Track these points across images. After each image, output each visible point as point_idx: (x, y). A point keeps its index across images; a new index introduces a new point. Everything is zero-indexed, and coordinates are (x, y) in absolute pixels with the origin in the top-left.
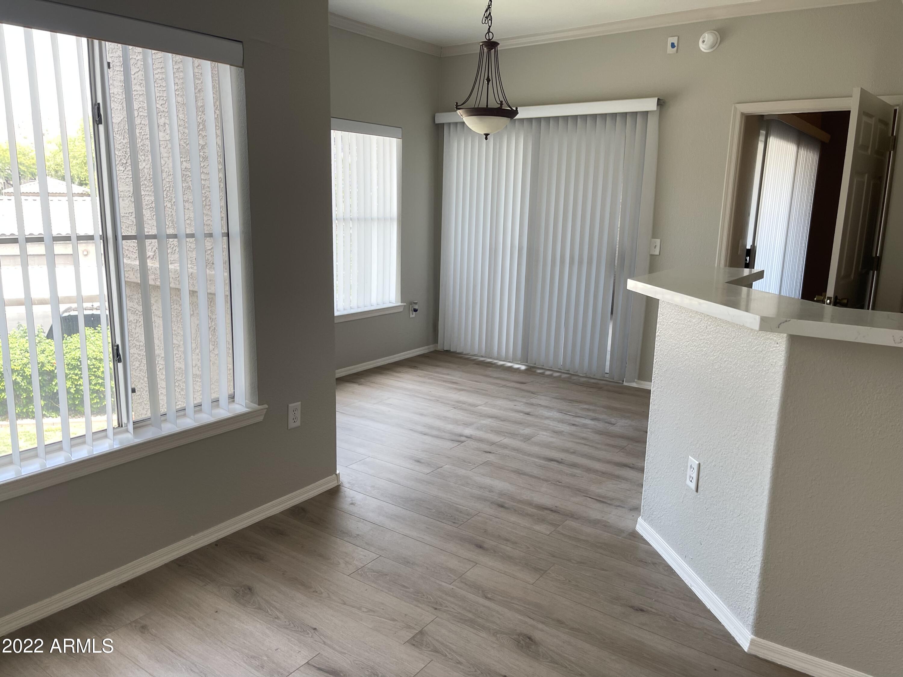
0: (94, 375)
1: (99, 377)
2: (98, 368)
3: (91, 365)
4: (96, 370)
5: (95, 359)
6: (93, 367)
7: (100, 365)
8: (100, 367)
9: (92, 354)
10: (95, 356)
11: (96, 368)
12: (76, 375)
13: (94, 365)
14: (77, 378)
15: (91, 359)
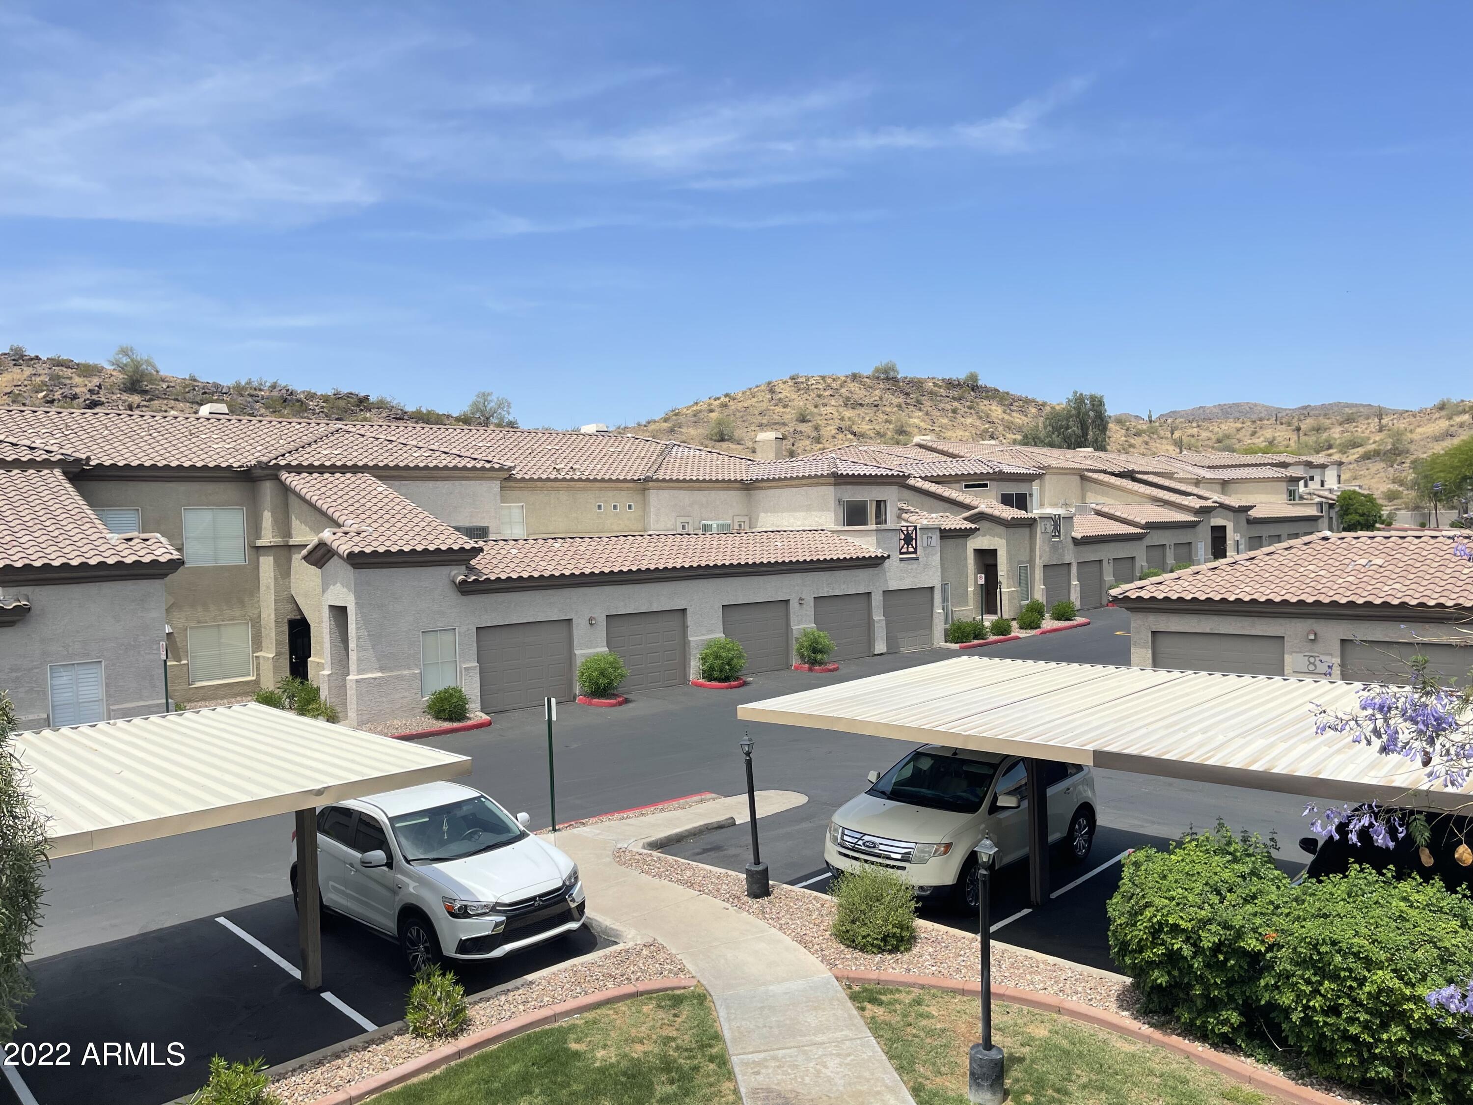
0: (1349, 996)
1: (1361, 1004)
2: (1362, 982)
3: (1344, 969)
4: (1355, 985)
5: (1356, 955)
6: (1347, 974)
7: (1367, 974)
8: (1365, 979)
9: (1350, 941)
10: (1355, 950)
11: (1355, 979)
12: (1308, 982)
13: (1350, 970)
14: (1308, 989)
15: (1346, 953)
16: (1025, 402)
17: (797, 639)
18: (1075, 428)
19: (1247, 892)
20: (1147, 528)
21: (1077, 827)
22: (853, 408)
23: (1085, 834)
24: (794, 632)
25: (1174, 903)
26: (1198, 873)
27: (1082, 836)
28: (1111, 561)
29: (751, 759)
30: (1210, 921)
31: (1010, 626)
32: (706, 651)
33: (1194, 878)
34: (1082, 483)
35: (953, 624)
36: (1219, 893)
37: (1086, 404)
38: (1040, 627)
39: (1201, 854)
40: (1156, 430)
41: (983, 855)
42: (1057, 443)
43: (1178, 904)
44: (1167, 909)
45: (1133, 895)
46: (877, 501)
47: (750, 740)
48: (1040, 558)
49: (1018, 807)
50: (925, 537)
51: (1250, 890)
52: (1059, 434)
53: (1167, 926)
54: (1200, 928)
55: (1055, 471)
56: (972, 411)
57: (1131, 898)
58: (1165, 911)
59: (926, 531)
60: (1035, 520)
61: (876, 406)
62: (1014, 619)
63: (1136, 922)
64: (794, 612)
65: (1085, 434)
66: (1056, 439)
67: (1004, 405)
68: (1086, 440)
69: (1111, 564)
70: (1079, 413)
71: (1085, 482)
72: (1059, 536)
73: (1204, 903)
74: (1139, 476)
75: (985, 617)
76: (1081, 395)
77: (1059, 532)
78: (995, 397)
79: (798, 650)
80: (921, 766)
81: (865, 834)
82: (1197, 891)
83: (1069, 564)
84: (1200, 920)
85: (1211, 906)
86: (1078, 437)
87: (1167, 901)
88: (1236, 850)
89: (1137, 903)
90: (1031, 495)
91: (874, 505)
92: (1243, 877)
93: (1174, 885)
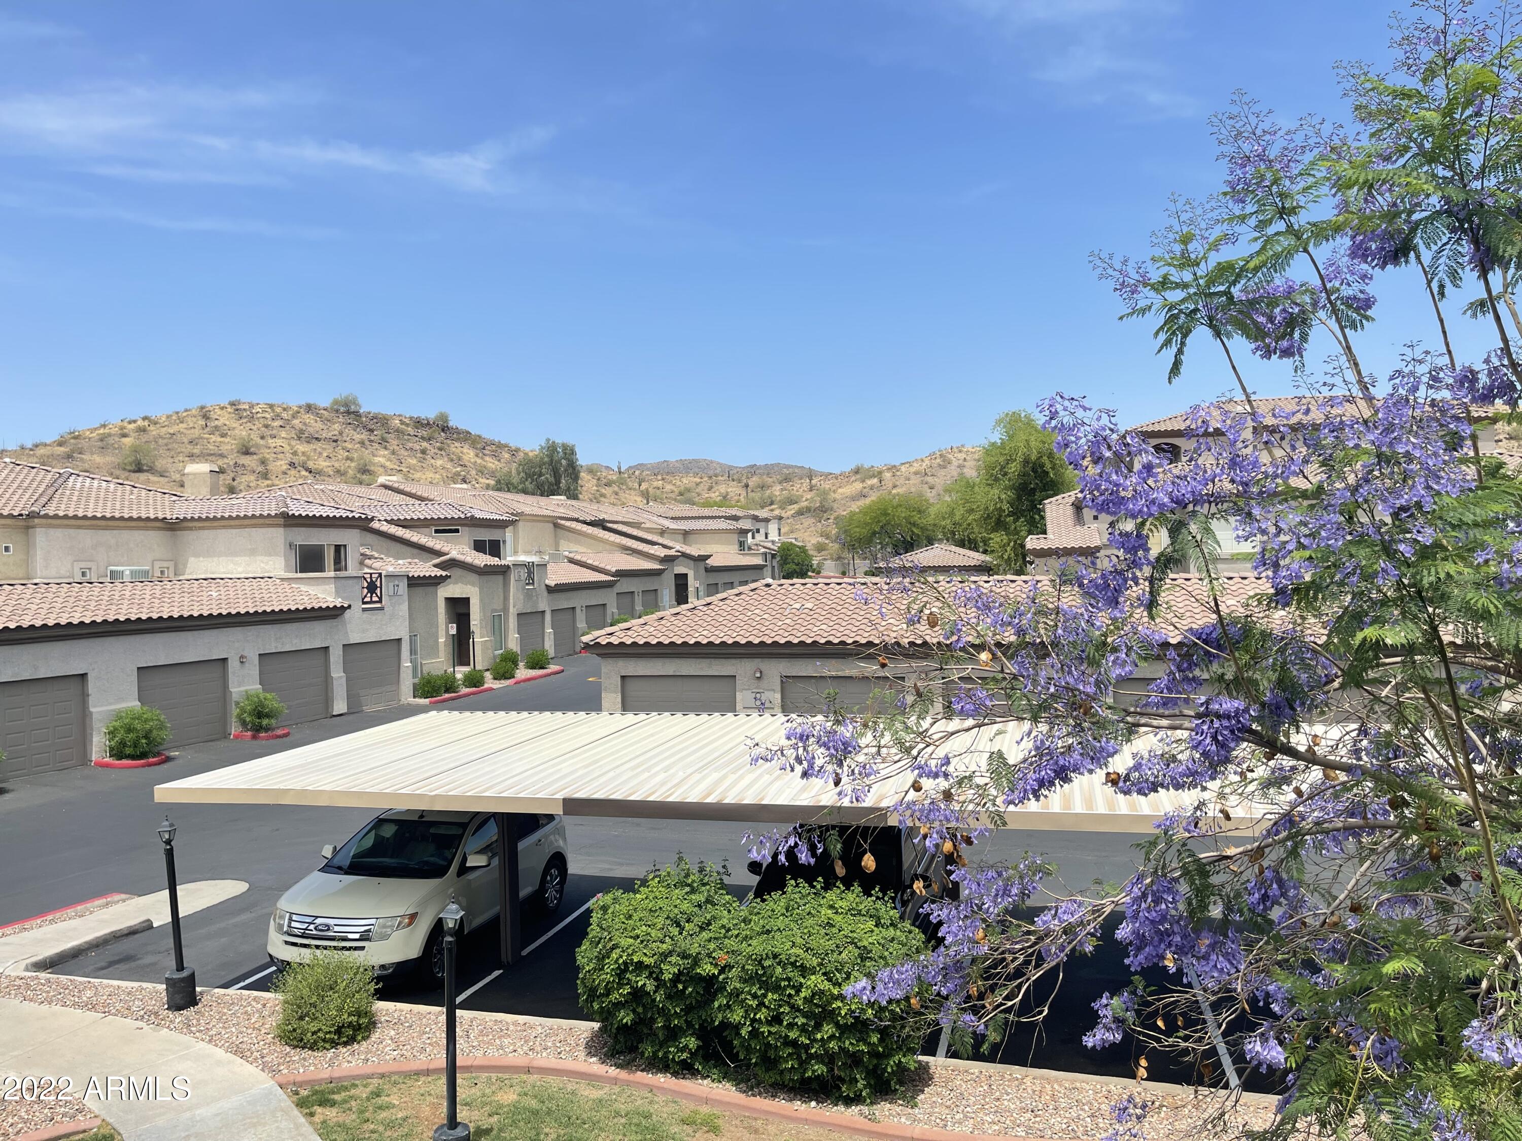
0: (789, 1004)
1: (798, 1010)
2: (799, 989)
3: (784, 979)
4: (793, 992)
5: (793, 964)
6: (786, 983)
7: (802, 980)
8: (801, 985)
9: (788, 952)
10: (792, 960)
11: (793, 987)
12: (754, 996)
13: (789, 979)
14: (755, 1003)
15: (785, 964)
16: (498, 446)
17: (237, 703)
18: (548, 476)
19: (703, 919)
20: (617, 576)
21: (549, 878)
22: (308, 442)
23: (556, 884)
24: (234, 695)
25: (638, 941)
26: (660, 908)
27: (553, 886)
28: (584, 609)
29: (172, 849)
30: (670, 953)
31: (483, 677)
32: (114, 723)
33: (657, 914)
34: (555, 531)
35: (423, 678)
36: (678, 925)
37: (558, 452)
38: (514, 677)
39: (663, 889)
40: (625, 481)
41: (449, 921)
42: (530, 490)
43: (642, 942)
44: (632, 948)
45: (601, 939)
46: (336, 546)
47: (172, 825)
48: (514, 607)
49: (488, 865)
50: (391, 585)
51: (706, 917)
52: (533, 481)
53: (632, 965)
54: (662, 961)
55: (528, 518)
56: (443, 453)
57: (599, 942)
58: (630, 951)
59: (393, 579)
60: (508, 567)
61: (336, 441)
62: (487, 670)
63: (603, 966)
64: (234, 673)
65: (558, 482)
66: (529, 486)
67: (476, 449)
68: (559, 488)
69: (584, 611)
70: (552, 460)
71: (558, 529)
72: (533, 584)
73: (665, 936)
74: (610, 525)
75: (457, 669)
76: (554, 442)
77: (533, 580)
78: (467, 440)
79: (239, 716)
80: (383, 834)
81: (317, 917)
82: (659, 926)
83: (543, 612)
84: (661, 954)
85: (672, 938)
86: (551, 484)
87: (632, 941)
88: (693, 881)
89: (604, 947)
90: (504, 542)
91: (332, 549)
92: (700, 906)
93: (638, 924)
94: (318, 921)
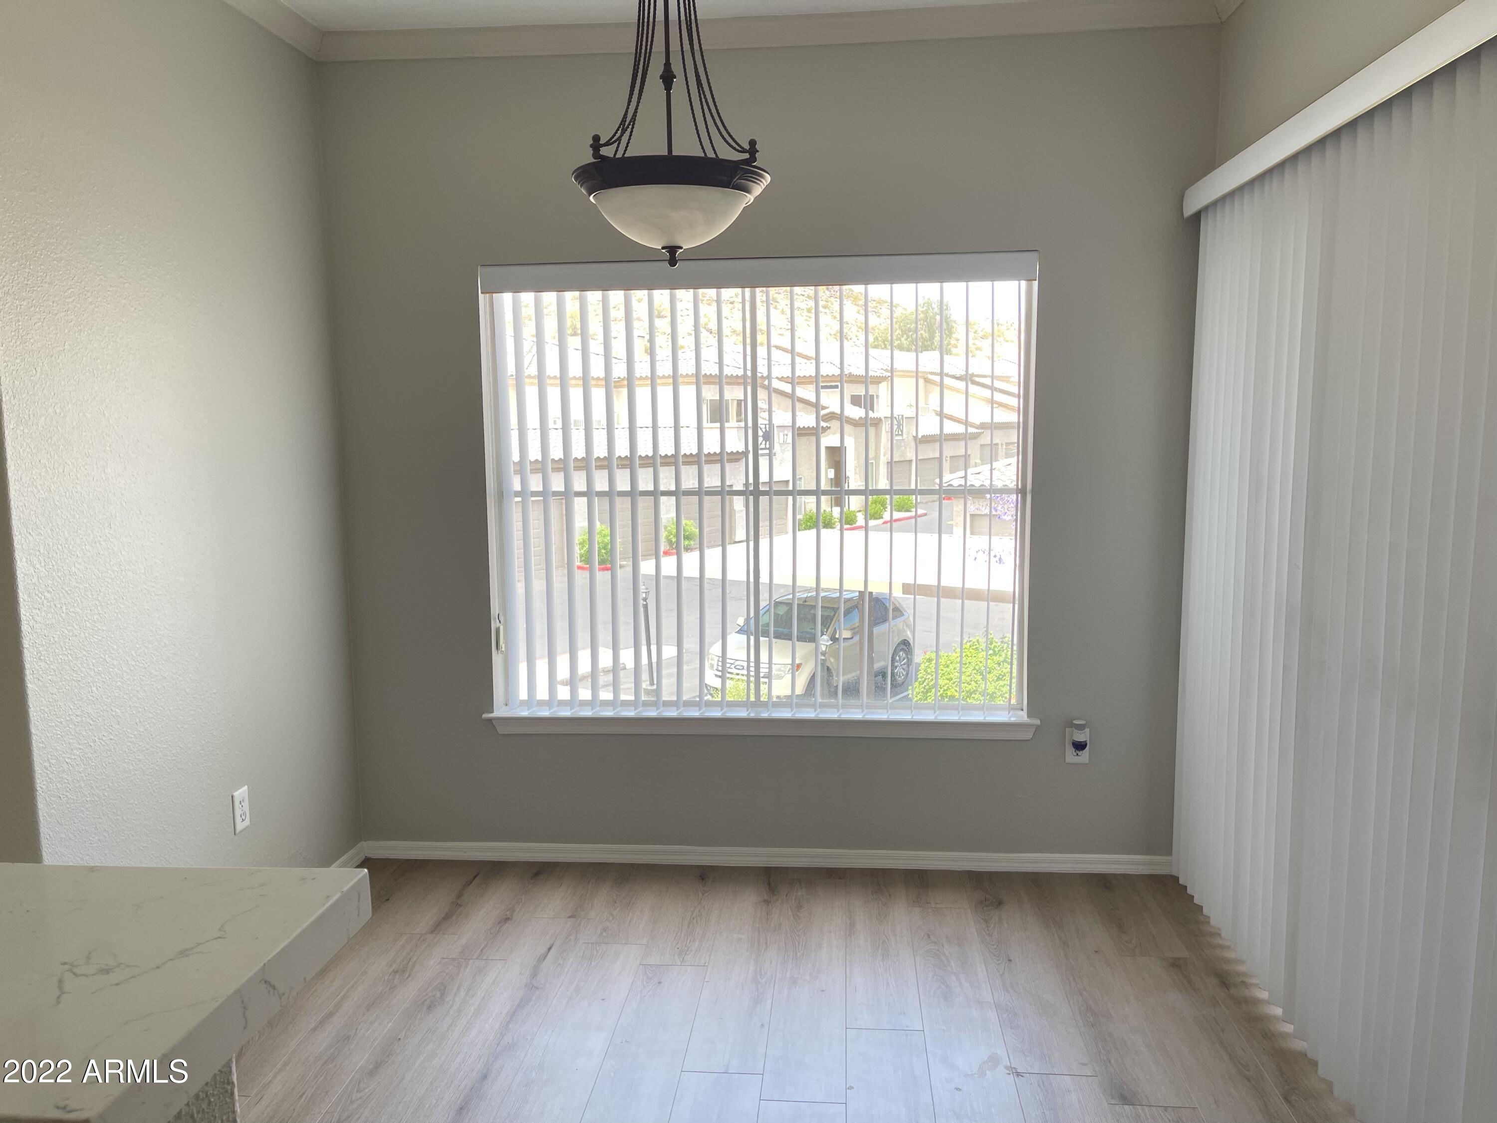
16: (878, 302)
17: (666, 527)
18: (923, 332)
19: (1000, 672)
20: (982, 428)
21: (898, 658)
22: (709, 305)
23: (904, 664)
24: (664, 521)
25: (952, 682)
26: (970, 663)
27: (901, 665)
28: (948, 459)
29: (647, 604)
30: (975, 692)
31: (856, 516)
32: (582, 537)
33: (966, 666)
34: (925, 385)
35: (806, 514)
36: (981, 674)
37: (933, 309)
38: (882, 518)
39: (973, 651)
40: (1003, 333)
41: (822, 646)
42: (905, 346)
43: (954, 683)
44: (947, 686)
45: (926, 679)
46: (738, 400)
47: (647, 589)
48: (884, 455)
49: (852, 638)
50: (781, 434)
51: (1002, 671)
52: (908, 337)
53: (947, 698)
54: (968, 697)
55: (901, 373)
56: (827, 310)
57: (924, 682)
58: (945, 688)
59: (783, 428)
60: (880, 419)
61: (732, 303)
62: (859, 511)
63: (927, 698)
64: (663, 503)
65: (932, 338)
66: (905, 342)
67: (858, 305)
68: (933, 343)
69: (948, 461)
70: (926, 317)
71: (928, 384)
72: (902, 435)
73: (971, 681)
74: (977, 379)
75: (834, 508)
76: (929, 299)
77: (902, 431)
78: (849, 297)
79: (667, 537)
80: (779, 612)
81: (738, 660)
82: (968, 673)
83: (910, 461)
84: (967, 692)
85: (976, 682)
86: (925, 340)
87: (948, 681)
88: (995, 647)
89: (928, 684)
90: (877, 396)
91: (735, 403)
92: (999, 664)
93: (953, 671)
94: (737, 663)
